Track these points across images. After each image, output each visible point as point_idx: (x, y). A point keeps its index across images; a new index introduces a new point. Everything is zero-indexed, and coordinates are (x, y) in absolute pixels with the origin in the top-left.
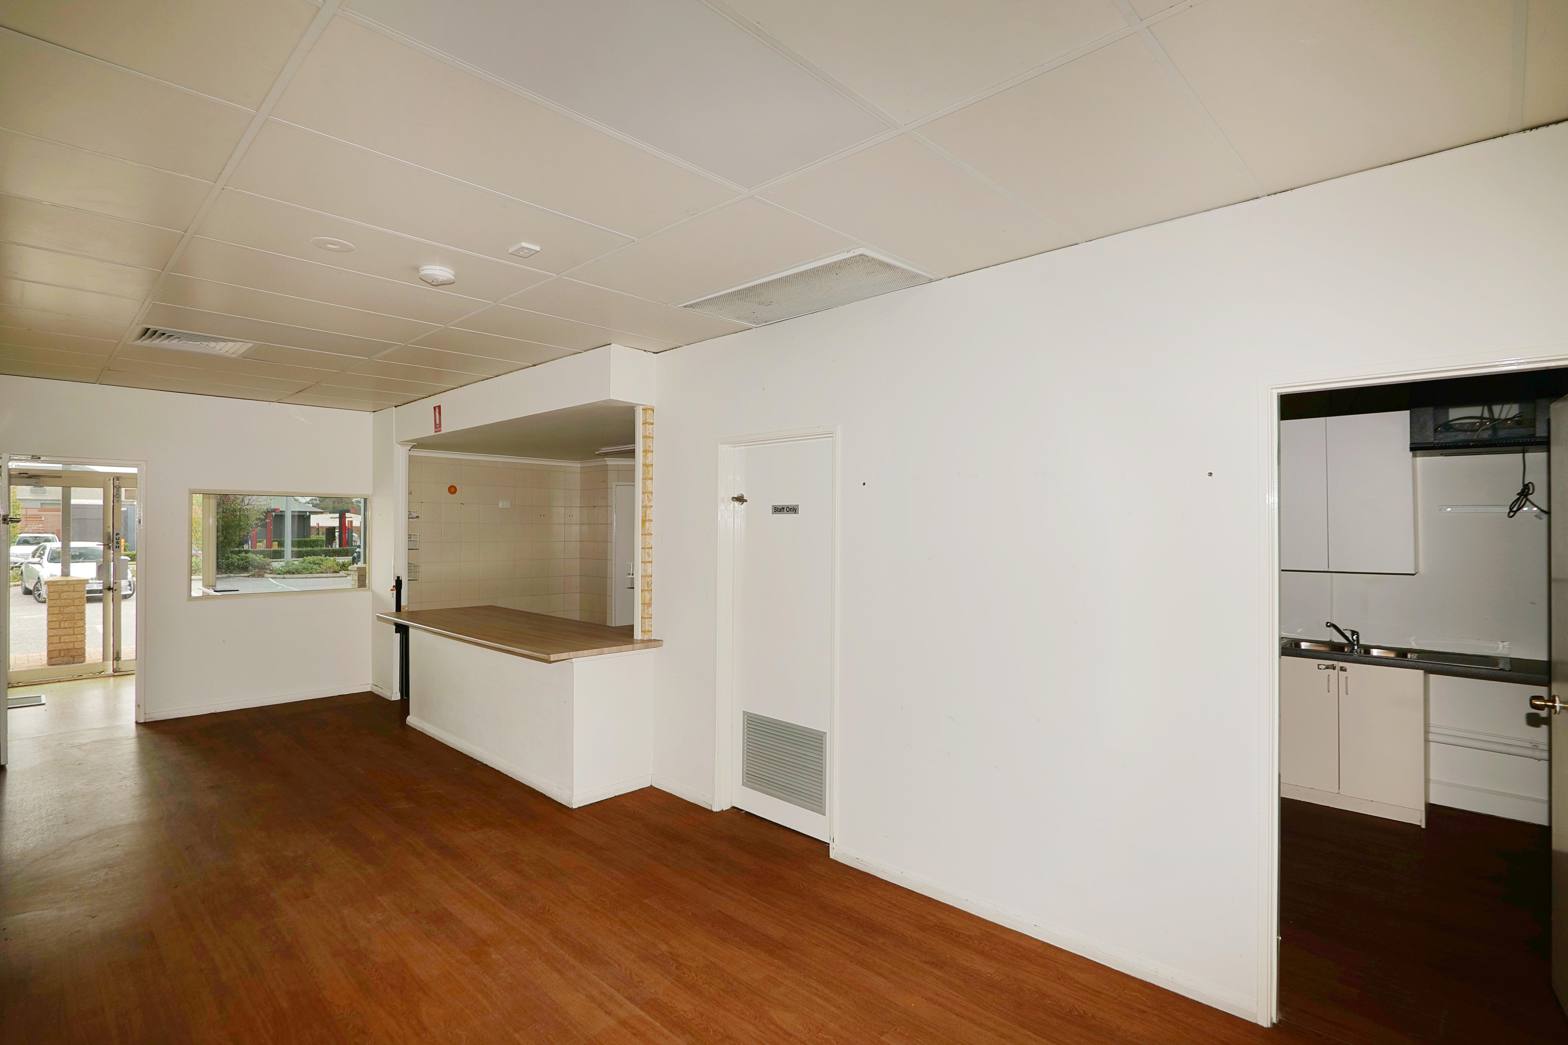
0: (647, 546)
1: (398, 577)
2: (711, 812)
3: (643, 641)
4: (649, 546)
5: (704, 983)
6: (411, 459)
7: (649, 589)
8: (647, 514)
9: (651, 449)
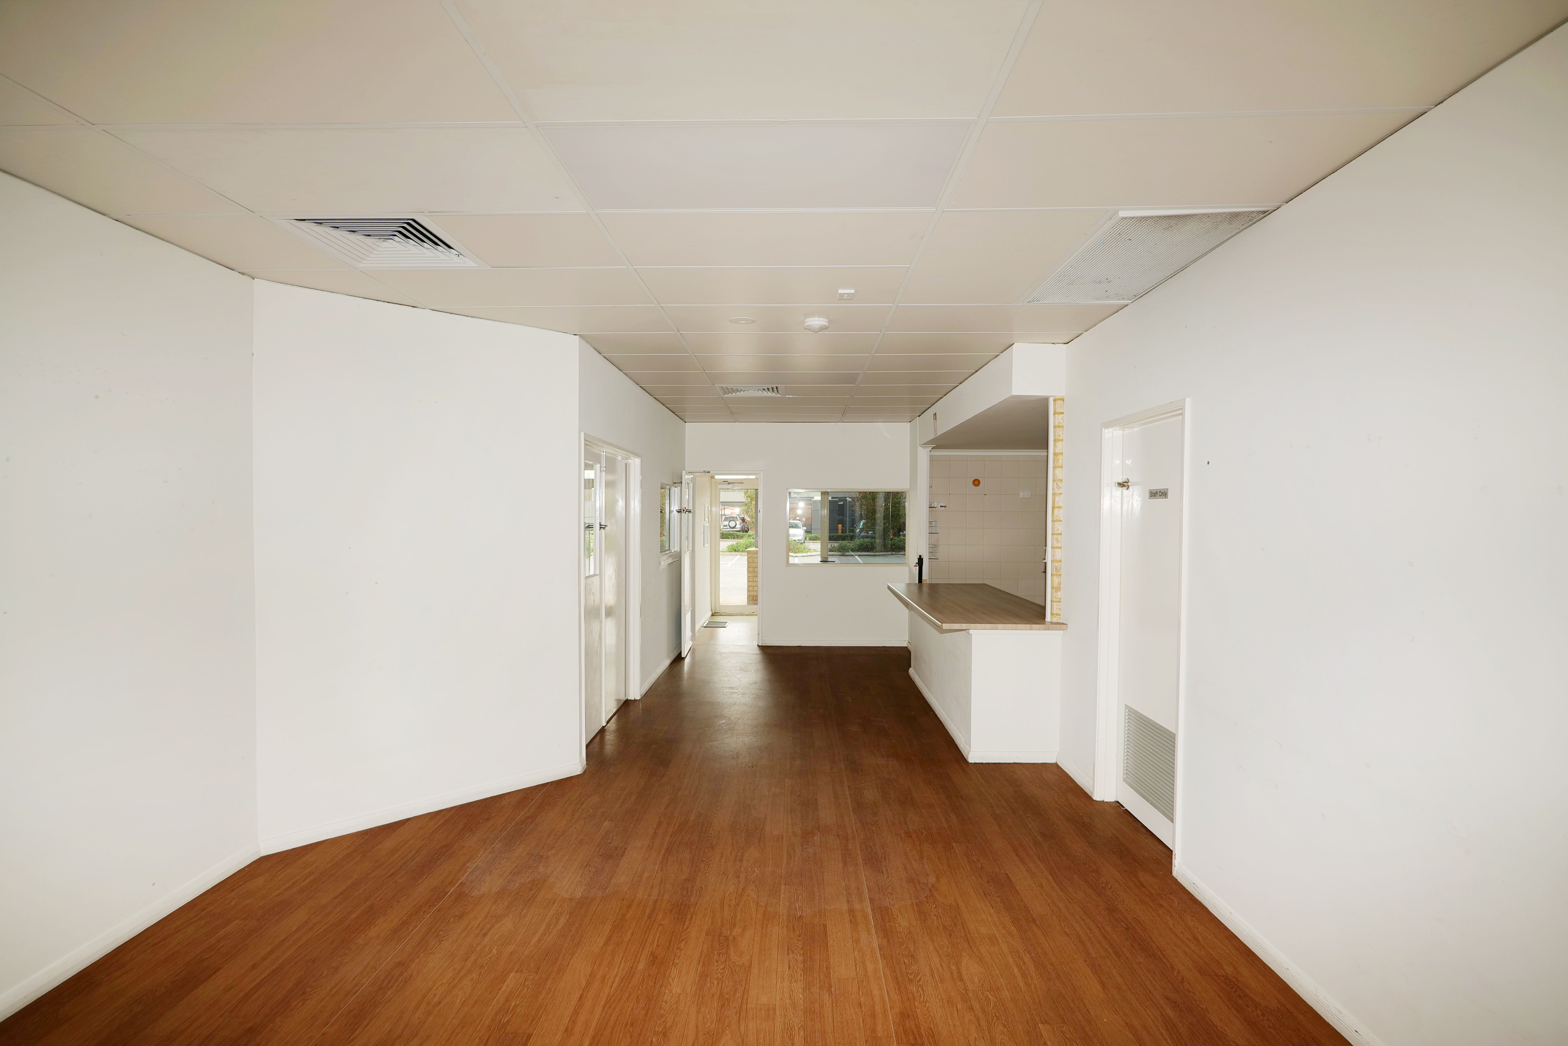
0: (1056, 532)
1: (920, 556)
2: (1088, 797)
3: (1052, 623)
4: (1057, 532)
5: (935, 915)
6: (932, 459)
7: (1058, 573)
8: (1056, 501)
9: (1061, 438)
